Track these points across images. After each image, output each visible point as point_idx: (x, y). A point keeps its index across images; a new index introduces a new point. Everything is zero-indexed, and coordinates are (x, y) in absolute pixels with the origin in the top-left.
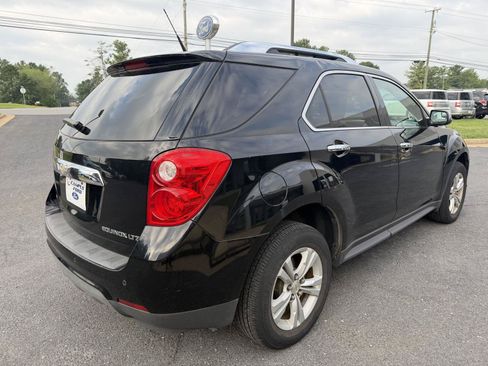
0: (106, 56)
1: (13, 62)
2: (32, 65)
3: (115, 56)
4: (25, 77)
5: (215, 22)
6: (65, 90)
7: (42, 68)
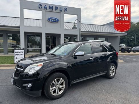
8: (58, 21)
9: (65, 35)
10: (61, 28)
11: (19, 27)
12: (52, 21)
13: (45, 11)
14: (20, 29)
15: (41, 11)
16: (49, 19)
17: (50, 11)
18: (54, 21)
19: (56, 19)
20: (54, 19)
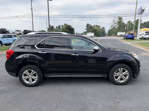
0: (115, 22)
1: (92, 25)
2: (97, 26)
3: (118, 22)
4: (94, 29)
5: (143, 8)
6: (105, 32)
7: (99, 26)
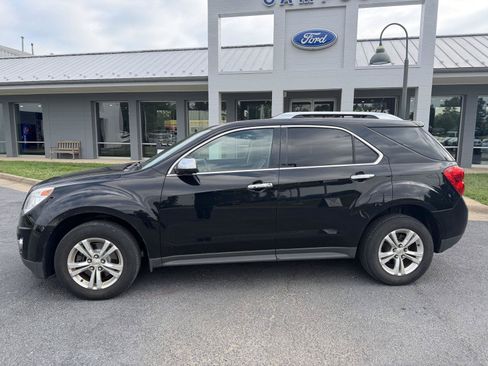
8: (330, 39)
9: (357, 92)
10: (342, 66)
11: (206, 79)
12: (307, 44)
13: (287, 11)
14: (207, 86)
15: (272, 13)
16: (298, 39)
17: (304, 7)
18: (318, 43)
19: (323, 33)
20: (315, 37)
